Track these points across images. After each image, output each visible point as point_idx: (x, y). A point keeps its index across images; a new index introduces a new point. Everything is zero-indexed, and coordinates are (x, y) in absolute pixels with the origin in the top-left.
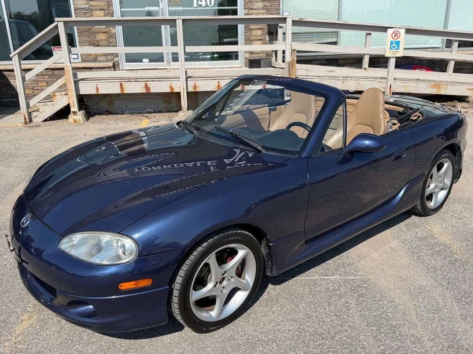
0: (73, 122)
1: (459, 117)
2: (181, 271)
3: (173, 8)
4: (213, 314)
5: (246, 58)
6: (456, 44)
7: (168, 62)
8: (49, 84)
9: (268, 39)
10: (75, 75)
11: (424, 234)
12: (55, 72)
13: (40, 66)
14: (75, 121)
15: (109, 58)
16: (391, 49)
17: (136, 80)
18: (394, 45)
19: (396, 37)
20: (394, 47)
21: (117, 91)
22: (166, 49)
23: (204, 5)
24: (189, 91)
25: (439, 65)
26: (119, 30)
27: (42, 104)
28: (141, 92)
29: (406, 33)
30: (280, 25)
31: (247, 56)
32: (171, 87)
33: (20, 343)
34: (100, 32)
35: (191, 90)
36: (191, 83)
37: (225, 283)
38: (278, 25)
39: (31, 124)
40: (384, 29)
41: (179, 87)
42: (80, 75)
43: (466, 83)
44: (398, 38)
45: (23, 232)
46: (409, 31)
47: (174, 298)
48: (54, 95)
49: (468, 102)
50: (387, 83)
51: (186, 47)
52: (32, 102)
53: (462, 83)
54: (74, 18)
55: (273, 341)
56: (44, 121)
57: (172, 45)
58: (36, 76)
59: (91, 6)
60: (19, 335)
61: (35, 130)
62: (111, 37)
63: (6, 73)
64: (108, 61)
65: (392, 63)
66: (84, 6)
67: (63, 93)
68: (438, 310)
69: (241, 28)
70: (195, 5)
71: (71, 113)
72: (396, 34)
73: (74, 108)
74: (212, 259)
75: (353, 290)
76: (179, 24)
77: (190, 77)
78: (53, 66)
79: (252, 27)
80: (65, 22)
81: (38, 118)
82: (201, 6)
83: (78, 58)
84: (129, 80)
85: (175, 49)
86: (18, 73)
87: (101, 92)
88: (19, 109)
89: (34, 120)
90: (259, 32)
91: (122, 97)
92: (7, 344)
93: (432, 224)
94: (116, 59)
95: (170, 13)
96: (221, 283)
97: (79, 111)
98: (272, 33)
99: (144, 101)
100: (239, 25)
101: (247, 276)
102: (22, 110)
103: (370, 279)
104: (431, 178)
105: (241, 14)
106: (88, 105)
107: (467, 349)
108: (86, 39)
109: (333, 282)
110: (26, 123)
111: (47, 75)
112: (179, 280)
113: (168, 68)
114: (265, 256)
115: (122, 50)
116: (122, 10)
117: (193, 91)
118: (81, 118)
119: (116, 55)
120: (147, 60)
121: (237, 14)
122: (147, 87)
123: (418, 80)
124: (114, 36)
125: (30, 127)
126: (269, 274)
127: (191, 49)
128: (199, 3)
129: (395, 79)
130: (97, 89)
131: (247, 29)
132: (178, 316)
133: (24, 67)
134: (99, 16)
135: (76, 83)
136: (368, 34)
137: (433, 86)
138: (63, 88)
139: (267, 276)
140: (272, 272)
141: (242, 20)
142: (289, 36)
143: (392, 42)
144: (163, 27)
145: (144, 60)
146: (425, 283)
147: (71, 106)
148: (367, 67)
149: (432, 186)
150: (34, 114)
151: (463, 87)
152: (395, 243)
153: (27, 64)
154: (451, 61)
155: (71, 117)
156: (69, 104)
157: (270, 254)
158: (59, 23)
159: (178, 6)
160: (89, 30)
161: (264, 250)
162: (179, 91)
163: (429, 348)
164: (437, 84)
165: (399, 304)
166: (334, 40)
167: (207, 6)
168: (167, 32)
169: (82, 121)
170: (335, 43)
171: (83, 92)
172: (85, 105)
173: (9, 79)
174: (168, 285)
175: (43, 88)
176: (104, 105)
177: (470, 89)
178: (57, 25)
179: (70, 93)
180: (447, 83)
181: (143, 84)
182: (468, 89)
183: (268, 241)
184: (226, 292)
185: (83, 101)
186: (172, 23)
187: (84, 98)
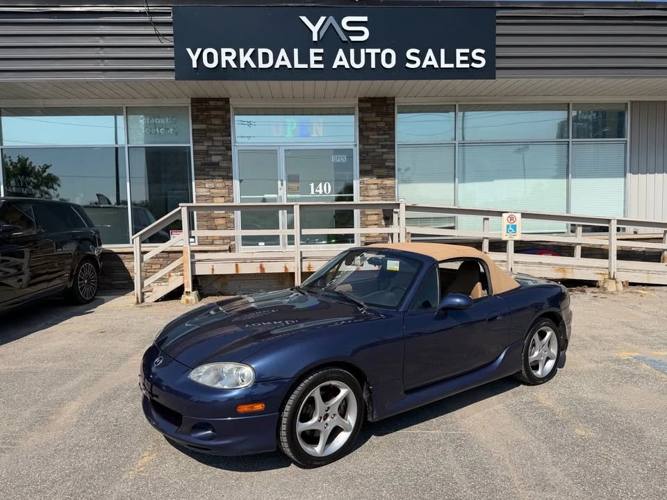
0: (185, 302)
1: (561, 290)
2: (290, 400)
3: (291, 196)
4: (317, 450)
5: (362, 242)
6: (580, 229)
7: (284, 245)
8: (162, 266)
9: (384, 223)
10: (192, 257)
11: (530, 399)
12: (171, 255)
13: (156, 249)
14: (187, 301)
15: (226, 241)
16: (507, 232)
17: (252, 261)
18: (511, 228)
19: (512, 221)
20: (510, 230)
21: (232, 271)
22: (283, 232)
23: (321, 193)
24: (303, 271)
25: (566, 250)
26: (238, 214)
27: (156, 284)
28: (256, 272)
29: (522, 217)
30: (395, 210)
31: (363, 239)
32: (286, 268)
33: (142, 472)
34: (219, 218)
35: (305, 270)
36: (305, 264)
37: (328, 419)
38: (393, 210)
39: (143, 304)
40: (500, 214)
41: (294, 267)
42: (198, 256)
43: (592, 267)
44: (515, 222)
45: (153, 376)
46: (524, 215)
47: (283, 426)
48: (170, 275)
49: (599, 287)
50: (507, 267)
51: (303, 230)
52: (146, 283)
53: (588, 267)
54: (195, 204)
55: (372, 475)
56: (156, 301)
57: (288, 229)
58: (151, 258)
59: (212, 193)
60: (141, 467)
61: (147, 309)
62: (230, 222)
63: (121, 256)
64: (224, 244)
65: (511, 247)
66: (205, 194)
67: (179, 274)
68: (532, 457)
69: (357, 213)
70: (313, 192)
71: (184, 293)
72: (512, 218)
73: (188, 288)
74: (316, 393)
75: (452, 441)
76: (297, 209)
77: (305, 258)
78: (169, 249)
79: (368, 212)
80: (188, 207)
81: (150, 299)
82: (318, 193)
83: (194, 242)
84: (245, 261)
85: (291, 232)
86: (137, 256)
87: (216, 272)
88: (133, 289)
89: (146, 300)
90: (375, 217)
91: (237, 277)
92: (131, 473)
93: (540, 392)
94: (233, 243)
95: (288, 200)
96: (325, 420)
97: (193, 291)
98: (388, 218)
99: (257, 282)
100: (355, 210)
101: (349, 418)
102: (135, 291)
103: (470, 434)
104: (534, 345)
105: (357, 199)
106: (201, 286)
107: (553, 487)
108: (205, 223)
109: (434, 435)
110: (138, 303)
111: (163, 257)
112: (288, 408)
113: (284, 251)
114: (366, 401)
115: (239, 232)
116: (242, 197)
117: (308, 271)
118: (193, 298)
119: (233, 238)
120: (263, 244)
121: (352, 200)
122: (261, 267)
123: (540, 263)
124: (233, 221)
125: (141, 307)
126: (370, 419)
127: (306, 232)
128: (317, 191)
129: (515, 262)
130: (213, 269)
131: (363, 214)
132: (285, 444)
133: (143, 249)
134: (220, 202)
135: (193, 264)
136: (485, 219)
137: (558, 271)
138: (179, 269)
139: (369, 422)
140: (373, 416)
141: (357, 206)
142: (403, 220)
143: (508, 226)
144: (280, 212)
145: (260, 244)
146: (523, 438)
147: (185, 286)
148: (487, 251)
149: (536, 353)
150: (147, 294)
151: (590, 271)
152: (499, 407)
153: (146, 247)
154: (577, 246)
155: (184, 297)
156: (183, 284)
157: (370, 398)
158: (183, 208)
159: (294, 193)
160: (208, 215)
161: (365, 396)
162: (293, 271)
163: (517, 486)
164: (562, 268)
165: (494, 453)
166: (452, 225)
167: (323, 193)
168: (284, 217)
169: (194, 302)
170: (453, 228)
171: (198, 272)
172: (198, 286)
173: (123, 261)
174: (279, 411)
175: (156, 270)
176: (217, 286)
177: (598, 274)
178: (181, 210)
179: (185, 273)
180: (573, 267)
181: (258, 265)
182: (596, 273)
183: (368, 383)
184: (330, 429)
185: (198, 281)
186: (290, 209)
187: (198, 278)
